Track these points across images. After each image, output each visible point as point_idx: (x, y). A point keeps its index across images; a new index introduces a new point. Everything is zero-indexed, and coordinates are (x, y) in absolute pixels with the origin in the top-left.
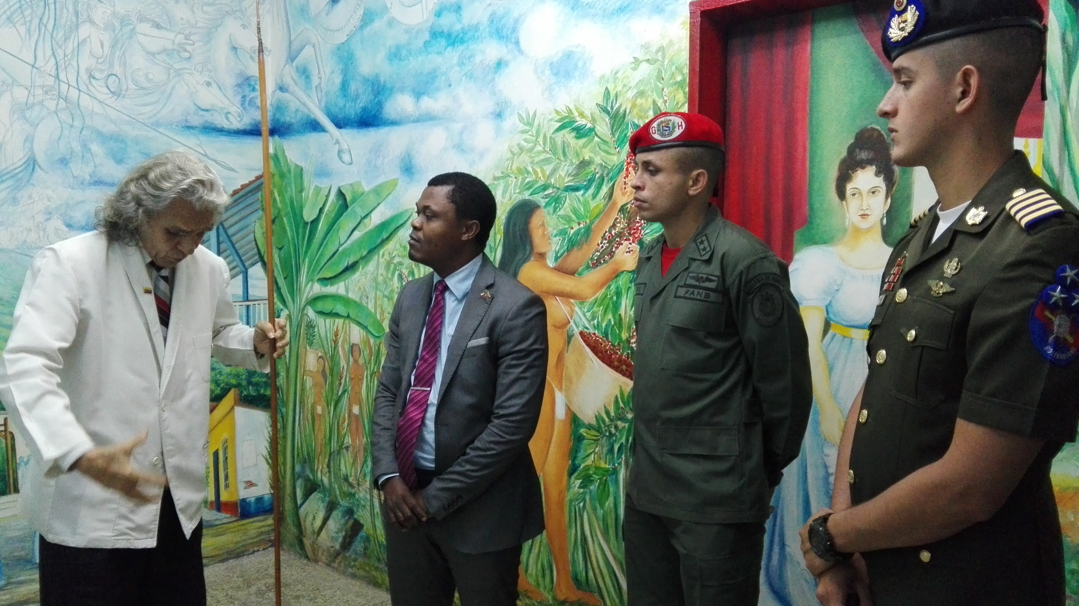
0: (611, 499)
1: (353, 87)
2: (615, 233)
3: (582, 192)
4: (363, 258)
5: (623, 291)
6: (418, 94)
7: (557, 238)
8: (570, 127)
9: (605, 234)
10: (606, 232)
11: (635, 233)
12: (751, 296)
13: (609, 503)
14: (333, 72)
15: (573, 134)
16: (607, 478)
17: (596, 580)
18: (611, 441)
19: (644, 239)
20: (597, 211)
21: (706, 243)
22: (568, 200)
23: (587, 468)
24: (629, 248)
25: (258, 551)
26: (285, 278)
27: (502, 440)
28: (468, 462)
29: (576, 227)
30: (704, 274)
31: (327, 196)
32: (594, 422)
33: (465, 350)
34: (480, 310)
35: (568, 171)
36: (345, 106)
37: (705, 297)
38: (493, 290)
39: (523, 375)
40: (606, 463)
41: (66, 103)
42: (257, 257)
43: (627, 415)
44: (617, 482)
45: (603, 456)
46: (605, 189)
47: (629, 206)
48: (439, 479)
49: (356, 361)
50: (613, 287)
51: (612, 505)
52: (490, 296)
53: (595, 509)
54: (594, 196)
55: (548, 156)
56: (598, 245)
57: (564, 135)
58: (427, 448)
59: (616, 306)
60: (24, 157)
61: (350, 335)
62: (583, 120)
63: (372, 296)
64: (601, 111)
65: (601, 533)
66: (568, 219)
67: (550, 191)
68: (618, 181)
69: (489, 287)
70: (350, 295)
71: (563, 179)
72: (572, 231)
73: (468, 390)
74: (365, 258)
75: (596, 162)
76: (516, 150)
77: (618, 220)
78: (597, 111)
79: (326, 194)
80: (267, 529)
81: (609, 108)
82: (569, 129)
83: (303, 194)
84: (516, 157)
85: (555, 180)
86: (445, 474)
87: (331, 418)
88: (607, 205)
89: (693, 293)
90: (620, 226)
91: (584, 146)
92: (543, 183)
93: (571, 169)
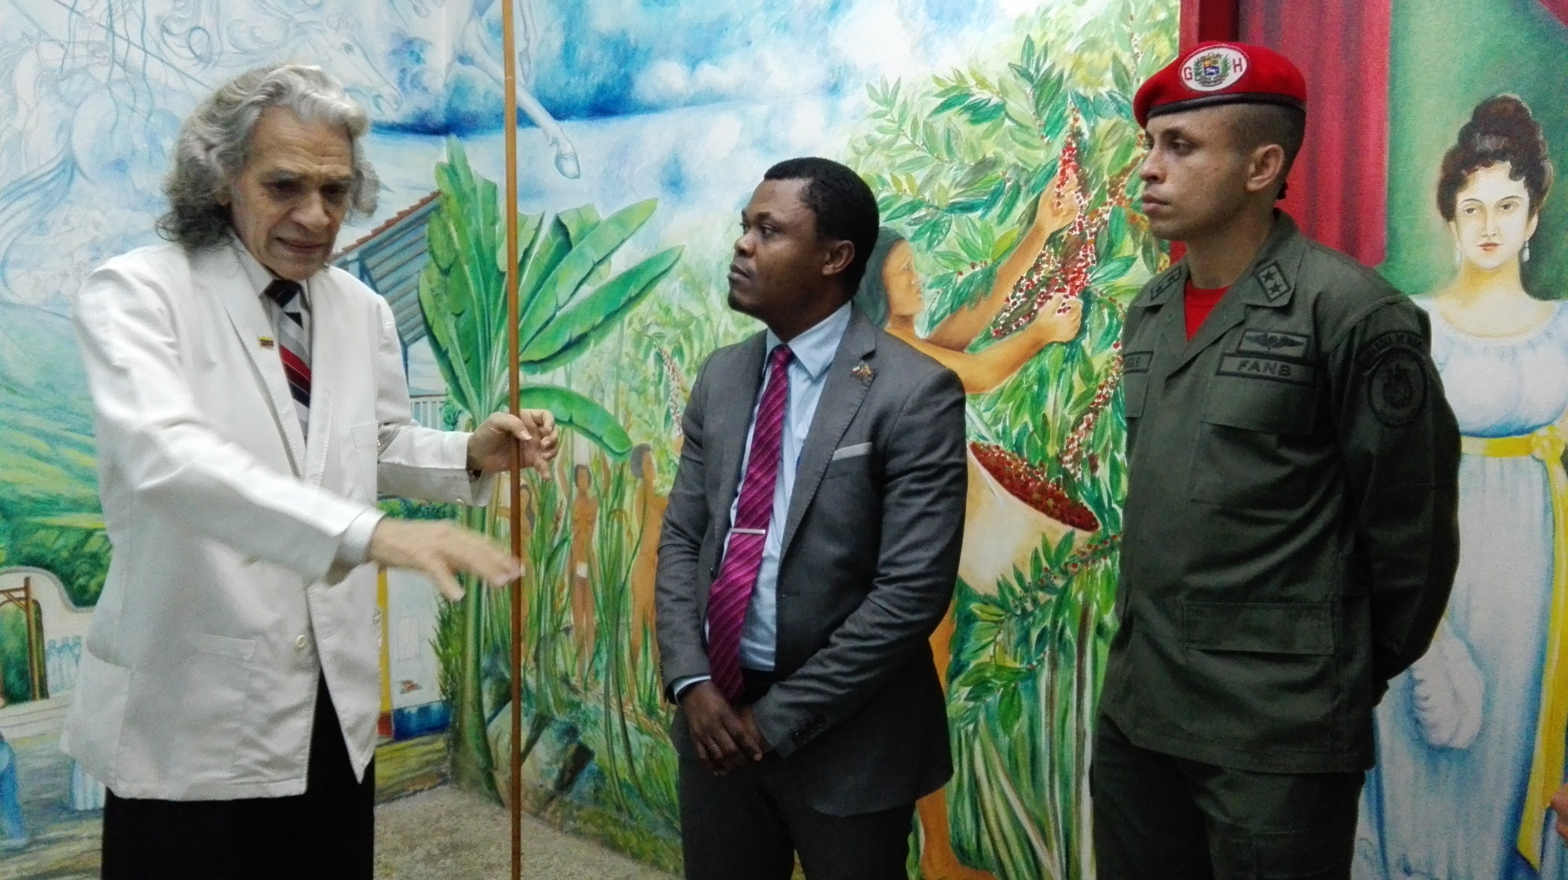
0: (1024, 720)
1: (582, 52)
2: (1039, 281)
3: (979, 213)
4: (594, 328)
5: (1051, 376)
6: (693, 62)
7: (934, 290)
8: (960, 104)
9: (1019, 282)
10: (1022, 278)
11: (1074, 279)
12: (1369, 372)
13: (1021, 725)
14: (548, 29)
15: (966, 116)
16: (1016, 685)
17: (996, 850)
18: (1026, 624)
19: (1092, 289)
20: (1006, 244)
21: (1278, 278)
22: (954, 227)
23: (981, 668)
24: (1064, 304)
25: (422, 790)
26: (466, 362)
27: (894, 620)
28: (836, 658)
29: (968, 272)
30: (1278, 332)
31: (538, 230)
32: (994, 592)
33: (828, 465)
34: (854, 395)
35: (954, 180)
36: (568, 84)
37: (1280, 374)
38: (875, 362)
39: (931, 509)
40: (1015, 660)
41: (125, 71)
42: (422, 328)
43: (1056, 582)
44: (1035, 690)
45: (1010, 649)
46: (1021, 207)
47: (1065, 233)
48: (781, 687)
49: (582, 494)
50: (1033, 370)
51: (1025, 729)
52: (869, 372)
53: (994, 735)
54: (1002, 219)
55: (920, 154)
56: (1008, 300)
57: (950, 119)
58: (761, 632)
59: (1038, 400)
60: (56, 157)
61: (572, 451)
62: (985, 91)
63: (610, 387)
64: (1018, 75)
65: (1006, 775)
66: (954, 259)
67: (922, 212)
68: (1046, 191)
69: (868, 357)
70: (575, 388)
71: (947, 192)
72: (961, 279)
73: (833, 533)
74: (599, 329)
75: (1006, 162)
76: (863, 146)
77: (1044, 258)
78: (1010, 77)
79: (536, 226)
80: (436, 756)
81: (1032, 71)
82: (958, 108)
83: (497, 228)
84: (862, 158)
85: (932, 194)
86: (794, 678)
87: (541, 583)
88: (1023, 234)
89: (1256, 366)
90: (1047, 268)
91: (987, 135)
92: (911, 199)
93: (961, 174)
